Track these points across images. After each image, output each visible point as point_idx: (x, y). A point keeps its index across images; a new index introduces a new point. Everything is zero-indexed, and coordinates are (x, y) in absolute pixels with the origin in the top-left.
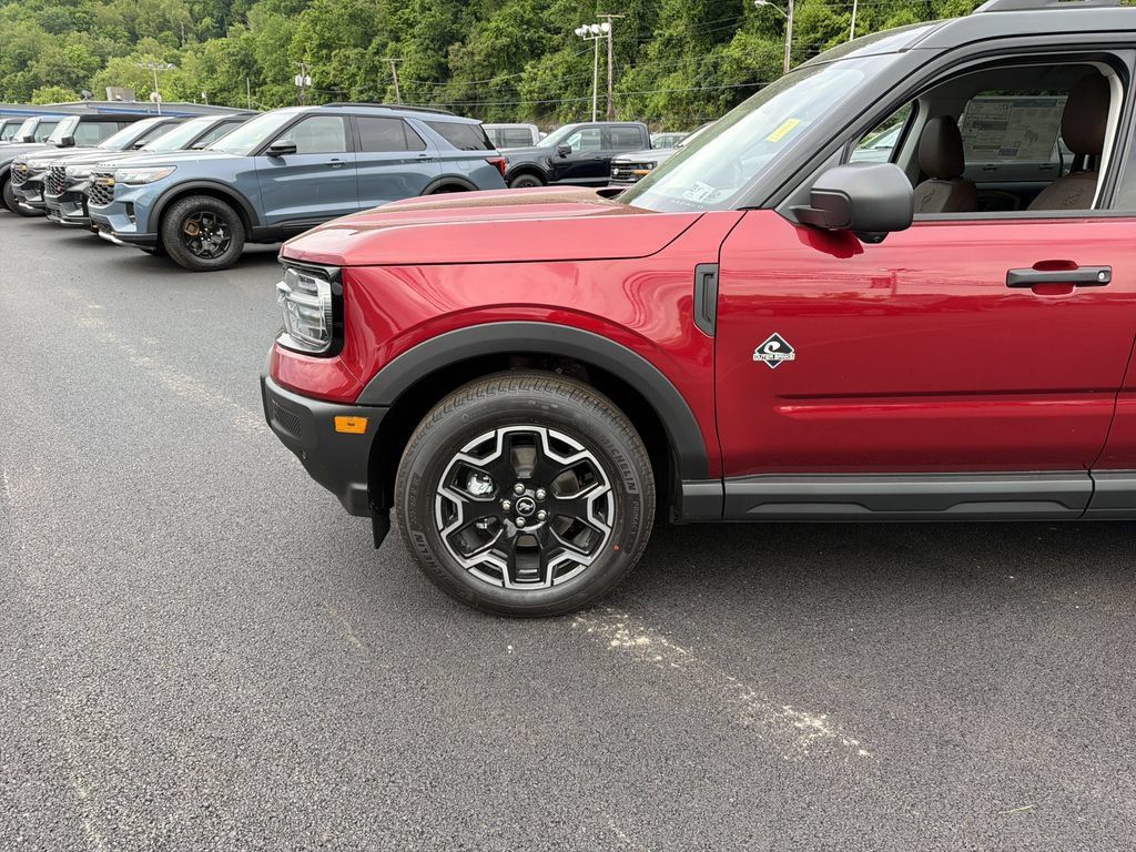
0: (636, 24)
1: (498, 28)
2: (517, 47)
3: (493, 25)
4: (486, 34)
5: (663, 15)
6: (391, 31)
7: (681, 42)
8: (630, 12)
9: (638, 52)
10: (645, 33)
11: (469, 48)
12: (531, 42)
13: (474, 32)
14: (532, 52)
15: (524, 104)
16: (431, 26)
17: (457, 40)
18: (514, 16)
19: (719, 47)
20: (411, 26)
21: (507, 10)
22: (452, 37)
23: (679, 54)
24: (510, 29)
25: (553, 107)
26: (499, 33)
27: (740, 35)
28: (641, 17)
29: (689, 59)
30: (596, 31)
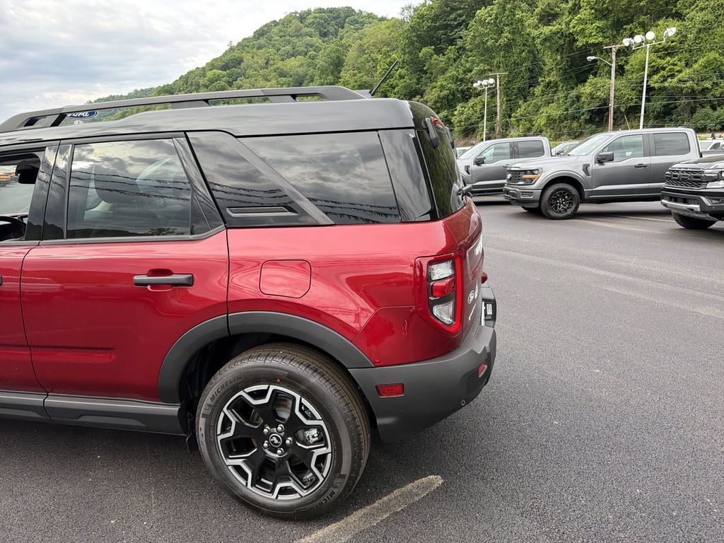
0: (527, 75)
1: (442, 86)
2: (454, 95)
3: (439, 83)
4: (434, 90)
5: (546, 68)
6: (383, 92)
7: (556, 85)
8: (523, 69)
9: (529, 92)
10: (533, 82)
11: (425, 99)
12: (463, 92)
13: (428, 89)
14: (463, 97)
15: (456, 129)
16: (405, 87)
17: (419, 94)
18: (452, 78)
19: (579, 86)
20: (394, 88)
21: (448, 74)
22: (416, 93)
23: (555, 92)
24: (449, 85)
25: (474, 130)
26: (442, 87)
27: (591, 79)
28: (531, 71)
29: (561, 94)
30: (486, 84)
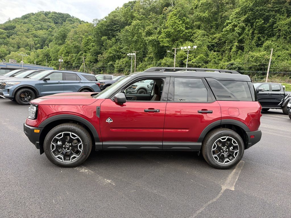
0: (142, 53)
1: (110, 52)
2: (115, 56)
3: (109, 51)
4: (107, 53)
5: (149, 52)
6: (84, 50)
7: (152, 58)
8: (141, 51)
9: (143, 59)
10: (144, 56)
11: (103, 56)
12: (118, 55)
13: (104, 52)
14: (118, 58)
15: (116, 69)
16: (95, 50)
17: (100, 54)
18: (114, 49)
19: (161, 60)
20: (89, 50)
21: (113, 48)
22: (99, 53)
23: (152, 61)
24: (113, 52)
25: (123, 70)
26: (110, 53)
27: (165, 58)
28: (144, 52)
29: (154, 62)
30: (132, 55)
